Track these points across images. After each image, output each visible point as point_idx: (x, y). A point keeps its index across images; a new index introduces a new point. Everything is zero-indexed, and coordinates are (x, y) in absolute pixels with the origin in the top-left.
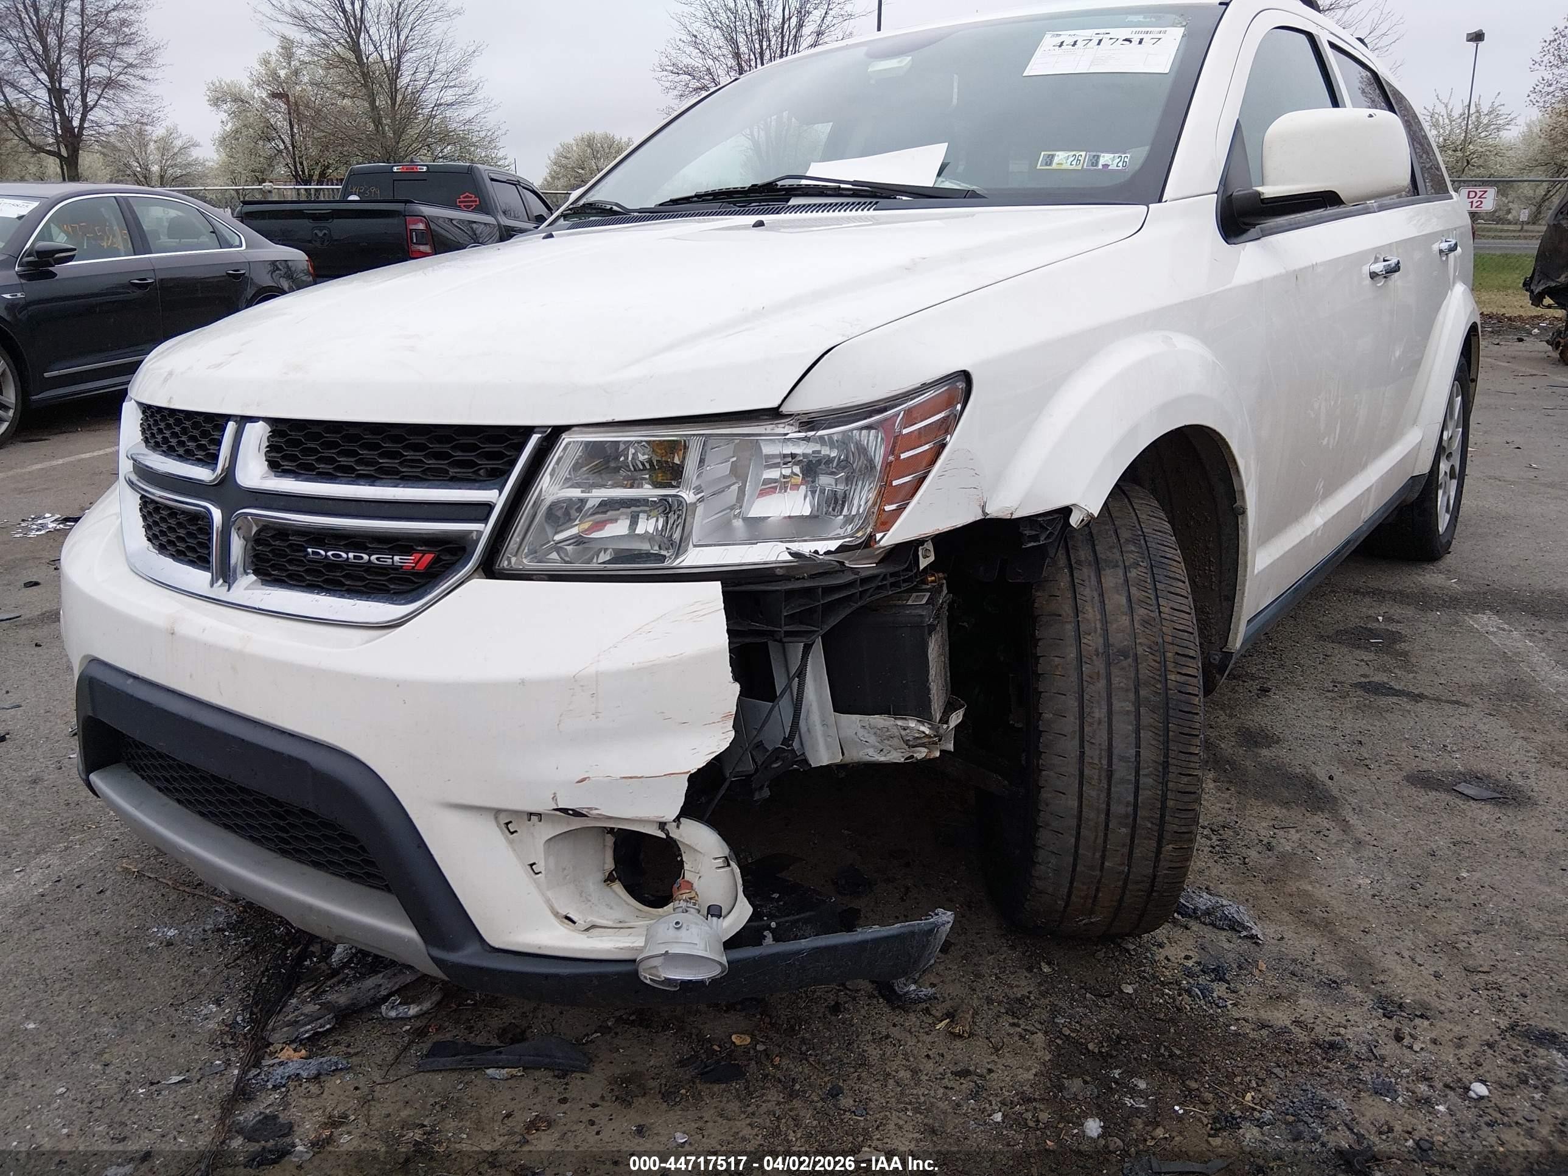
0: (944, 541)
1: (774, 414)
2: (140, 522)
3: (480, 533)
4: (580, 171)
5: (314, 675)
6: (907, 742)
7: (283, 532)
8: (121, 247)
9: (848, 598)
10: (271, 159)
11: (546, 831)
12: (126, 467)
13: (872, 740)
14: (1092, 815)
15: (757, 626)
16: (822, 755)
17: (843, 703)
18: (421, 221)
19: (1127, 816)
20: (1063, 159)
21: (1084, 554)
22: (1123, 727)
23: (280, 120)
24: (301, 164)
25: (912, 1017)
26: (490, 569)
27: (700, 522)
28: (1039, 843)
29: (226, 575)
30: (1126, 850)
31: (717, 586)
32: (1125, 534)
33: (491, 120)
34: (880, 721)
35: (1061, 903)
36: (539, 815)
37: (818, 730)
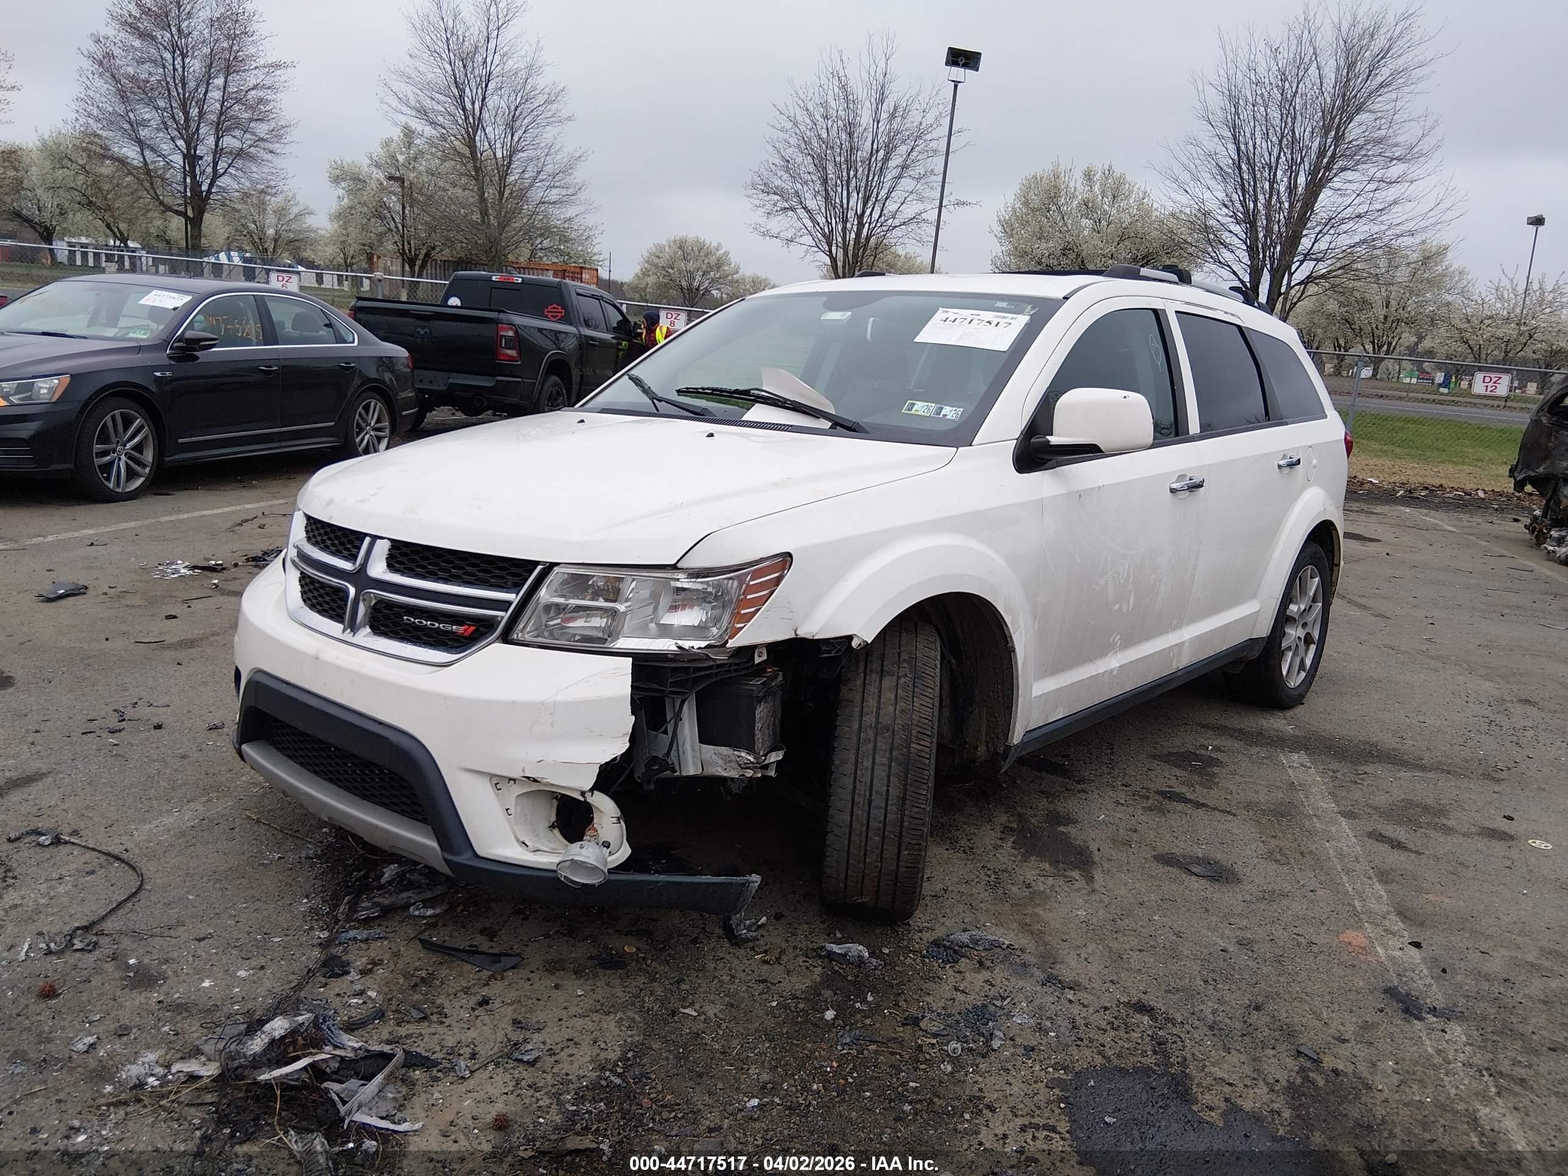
0: (773, 648)
1: (674, 567)
2: (299, 588)
3: (502, 618)
4: (670, 271)
5: (398, 689)
6: (740, 765)
7: (391, 605)
8: (254, 339)
9: (709, 676)
10: (381, 236)
11: (518, 790)
12: (292, 553)
13: (720, 762)
14: (858, 827)
15: (655, 686)
16: (691, 769)
17: (705, 738)
18: (511, 329)
19: (879, 829)
20: (921, 408)
21: (876, 666)
22: (881, 773)
23: (393, 202)
24: (409, 244)
25: (742, 951)
26: (506, 638)
27: (629, 623)
28: (828, 843)
29: (353, 627)
30: (879, 852)
31: (630, 660)
32: (905, 656)
33: (590, 220)
34: (725, 750)
35: (842, 885)
36: (514, 780)
37: (689, 753)
